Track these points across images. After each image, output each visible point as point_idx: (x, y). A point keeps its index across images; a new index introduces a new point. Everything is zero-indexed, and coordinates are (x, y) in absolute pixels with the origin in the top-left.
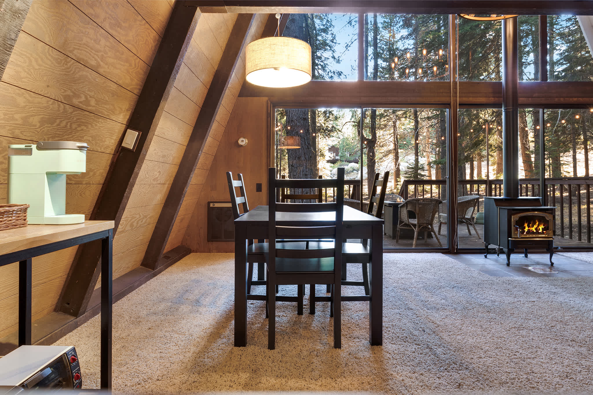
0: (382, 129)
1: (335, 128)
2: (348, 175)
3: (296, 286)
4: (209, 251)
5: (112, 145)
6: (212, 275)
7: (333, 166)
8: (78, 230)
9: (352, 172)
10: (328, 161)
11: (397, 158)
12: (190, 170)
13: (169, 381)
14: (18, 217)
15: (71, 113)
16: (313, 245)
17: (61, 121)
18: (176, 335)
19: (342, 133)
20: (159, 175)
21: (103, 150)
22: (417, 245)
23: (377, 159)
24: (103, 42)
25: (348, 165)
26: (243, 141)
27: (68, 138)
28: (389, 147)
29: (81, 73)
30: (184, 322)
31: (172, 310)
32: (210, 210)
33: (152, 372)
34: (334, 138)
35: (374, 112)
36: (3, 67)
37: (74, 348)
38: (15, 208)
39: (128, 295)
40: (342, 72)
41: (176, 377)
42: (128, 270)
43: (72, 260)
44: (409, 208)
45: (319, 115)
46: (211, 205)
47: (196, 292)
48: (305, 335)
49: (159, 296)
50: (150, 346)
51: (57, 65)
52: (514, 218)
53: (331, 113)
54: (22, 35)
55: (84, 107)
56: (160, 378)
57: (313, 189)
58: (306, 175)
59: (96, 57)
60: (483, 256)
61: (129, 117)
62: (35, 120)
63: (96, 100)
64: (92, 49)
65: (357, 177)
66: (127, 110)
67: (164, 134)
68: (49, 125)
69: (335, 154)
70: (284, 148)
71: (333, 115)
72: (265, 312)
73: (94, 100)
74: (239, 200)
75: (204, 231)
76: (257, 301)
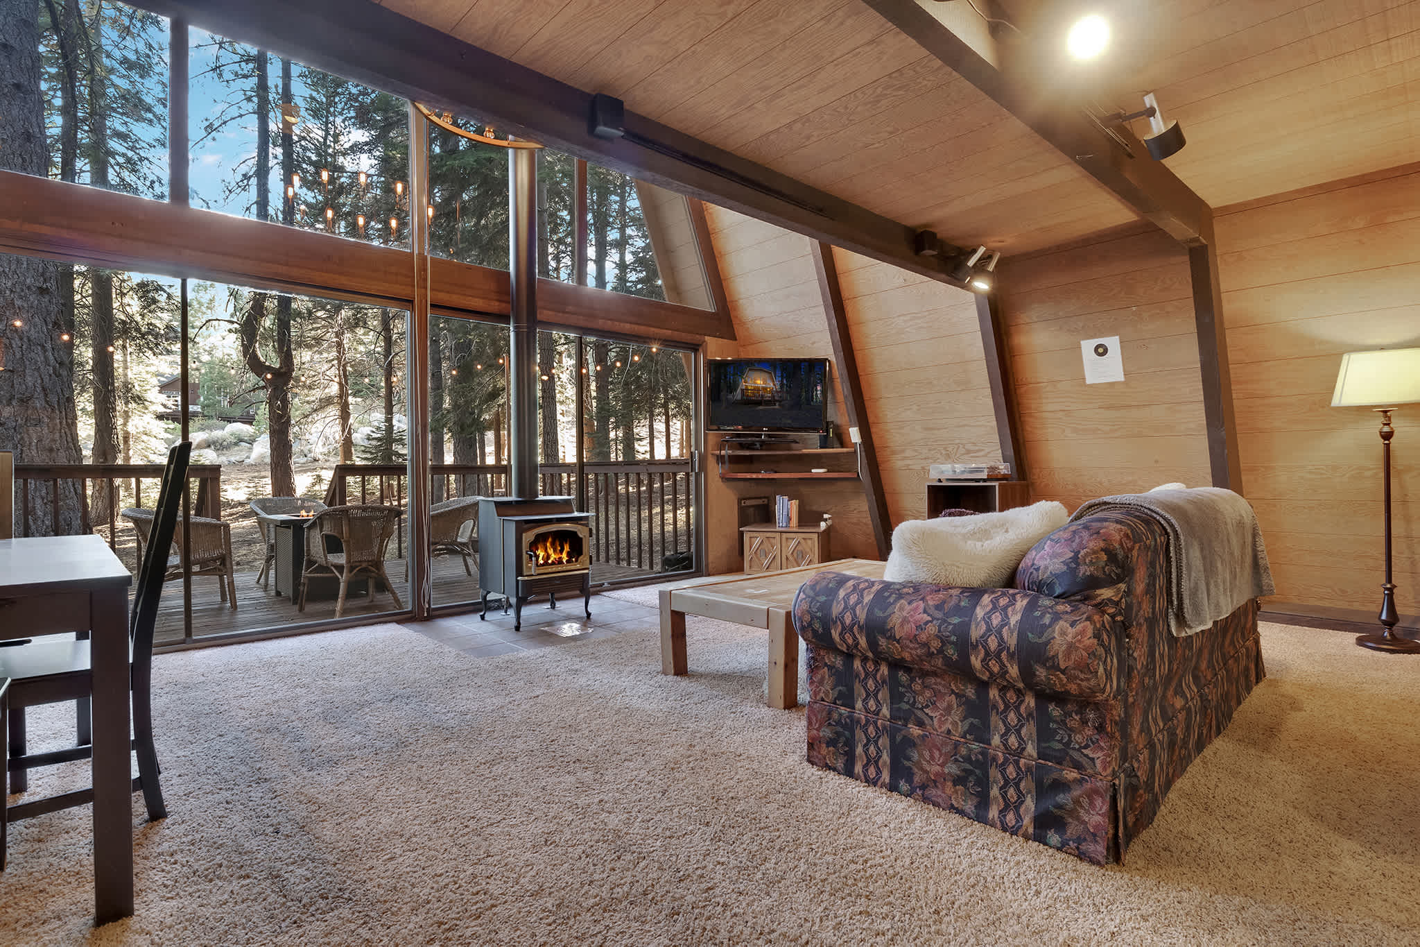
0: (309, 347)
2: (225, 452)
9: (236, 444)
10: (158, 416)
11: (345, 415)
22: (345, 612)
23: (295, 415)
25: (223, 429)
28: (327, 391)
35: (284, 303)
44: (326, 531)
45: (124, 291)
52: (528, 537)
60: (477, 617)
65: (248, 457)
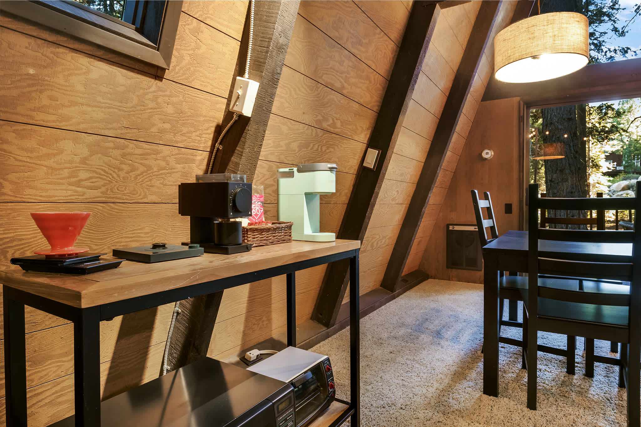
1: (617, 128)
3: (565, 336)
4: (449, 279)
5: (355, 165)
6: (452, 305)
7: (613, 180)
8: (331, 248)
10: (605, 174)
12: (428, 189)
13: (412, 413)
14: (286, 233)
15: (322, 136)
16: (589, 285)
17: (314, 145)
18: (417, 365)
19: (628, 134)
20: (397, 194)
21: (347, 171)
24: (346, 63)
26: (487, 153)
27: (320, 160)
29: (328, 97)
30: (425, 352)
31: (412, 337)
32: (450, 234)
33: (395, 398)
34: (615, 142)
36: (272, 100)
37: (329, 358)
38: (283, 225)
39: (370, 315)
40: (628, 48)
41: (420, 411)
42: (369, 290)
43: (323, 274)
45: (591, 112)
46: (451, 228)
47: (437, 322)
48: (580, 403)
49: (399, 320)
50: (393, 371)
51: (310, 92)
53: (611, 107)
54: (285, 69)
55: (332, 130)
56: (404, 407)
57: (583, 211)
58: (572, 193)
59: (340, 79)
61: (370, 136)
62: (295, 146)
63: (341, 122)
64: (337, 71)
66: (368, 129)
67: (402, 150)
68: (305, 149)
69: (615, 163)
70: (538, 159)
71: (613, 109)
72: (521, 360)
73: (340, 121)
74: (486, 223)
75: (442, 256)
76: (509, 345)
